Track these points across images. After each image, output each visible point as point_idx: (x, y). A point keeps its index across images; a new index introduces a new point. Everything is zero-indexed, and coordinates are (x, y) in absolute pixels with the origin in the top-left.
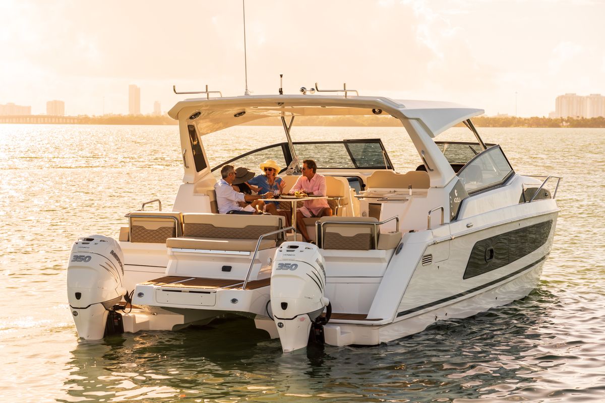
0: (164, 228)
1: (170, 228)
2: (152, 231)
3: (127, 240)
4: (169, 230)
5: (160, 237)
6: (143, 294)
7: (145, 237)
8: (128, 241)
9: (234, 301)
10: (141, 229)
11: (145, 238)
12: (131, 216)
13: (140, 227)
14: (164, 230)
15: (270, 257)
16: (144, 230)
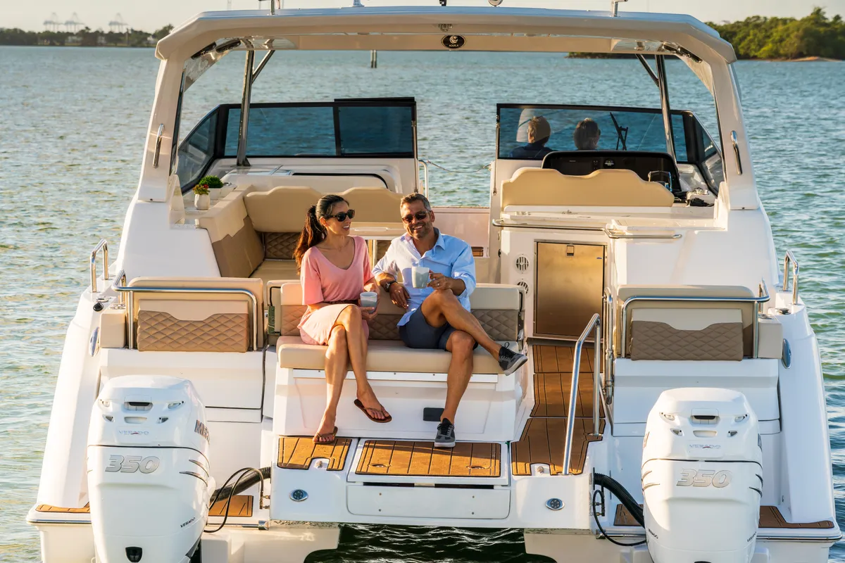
0: (223, 316)
1: (238, 316)
2: (191, 323)
3: (123, 345)
4: (237, 321)
5: (215, 338)
6: (306, 494)
7: (175, 338)
8: (128, 347)
9: (555, 504)
10: (161, 319)
11: (175, 341)
12: (136, 290)
13: (161, 314)
14: (223, 320)
16: (171, 319)
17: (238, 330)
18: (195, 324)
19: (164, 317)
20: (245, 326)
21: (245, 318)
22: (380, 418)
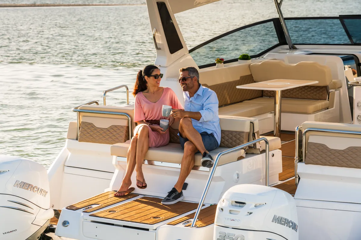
0: (116, 126)
1: (122, 127)
2: (102, 129)
3: (75, 138)
4: (122, 129)
5: (111, 138)
6: (68, 223)
7: (94, 136)
8: (77, 139)
10: (89, 126)
11: (94, 138)
12: (80, 111)
13: (89, 124)
14: (115, 129)
15: (237, 172)
16: (94, 127)
17: (121, 134)
18: (103, 130)
19: (91, 125)
20: (124, 132)
21: (125, 128)
22: (139, 186)
